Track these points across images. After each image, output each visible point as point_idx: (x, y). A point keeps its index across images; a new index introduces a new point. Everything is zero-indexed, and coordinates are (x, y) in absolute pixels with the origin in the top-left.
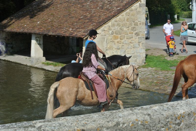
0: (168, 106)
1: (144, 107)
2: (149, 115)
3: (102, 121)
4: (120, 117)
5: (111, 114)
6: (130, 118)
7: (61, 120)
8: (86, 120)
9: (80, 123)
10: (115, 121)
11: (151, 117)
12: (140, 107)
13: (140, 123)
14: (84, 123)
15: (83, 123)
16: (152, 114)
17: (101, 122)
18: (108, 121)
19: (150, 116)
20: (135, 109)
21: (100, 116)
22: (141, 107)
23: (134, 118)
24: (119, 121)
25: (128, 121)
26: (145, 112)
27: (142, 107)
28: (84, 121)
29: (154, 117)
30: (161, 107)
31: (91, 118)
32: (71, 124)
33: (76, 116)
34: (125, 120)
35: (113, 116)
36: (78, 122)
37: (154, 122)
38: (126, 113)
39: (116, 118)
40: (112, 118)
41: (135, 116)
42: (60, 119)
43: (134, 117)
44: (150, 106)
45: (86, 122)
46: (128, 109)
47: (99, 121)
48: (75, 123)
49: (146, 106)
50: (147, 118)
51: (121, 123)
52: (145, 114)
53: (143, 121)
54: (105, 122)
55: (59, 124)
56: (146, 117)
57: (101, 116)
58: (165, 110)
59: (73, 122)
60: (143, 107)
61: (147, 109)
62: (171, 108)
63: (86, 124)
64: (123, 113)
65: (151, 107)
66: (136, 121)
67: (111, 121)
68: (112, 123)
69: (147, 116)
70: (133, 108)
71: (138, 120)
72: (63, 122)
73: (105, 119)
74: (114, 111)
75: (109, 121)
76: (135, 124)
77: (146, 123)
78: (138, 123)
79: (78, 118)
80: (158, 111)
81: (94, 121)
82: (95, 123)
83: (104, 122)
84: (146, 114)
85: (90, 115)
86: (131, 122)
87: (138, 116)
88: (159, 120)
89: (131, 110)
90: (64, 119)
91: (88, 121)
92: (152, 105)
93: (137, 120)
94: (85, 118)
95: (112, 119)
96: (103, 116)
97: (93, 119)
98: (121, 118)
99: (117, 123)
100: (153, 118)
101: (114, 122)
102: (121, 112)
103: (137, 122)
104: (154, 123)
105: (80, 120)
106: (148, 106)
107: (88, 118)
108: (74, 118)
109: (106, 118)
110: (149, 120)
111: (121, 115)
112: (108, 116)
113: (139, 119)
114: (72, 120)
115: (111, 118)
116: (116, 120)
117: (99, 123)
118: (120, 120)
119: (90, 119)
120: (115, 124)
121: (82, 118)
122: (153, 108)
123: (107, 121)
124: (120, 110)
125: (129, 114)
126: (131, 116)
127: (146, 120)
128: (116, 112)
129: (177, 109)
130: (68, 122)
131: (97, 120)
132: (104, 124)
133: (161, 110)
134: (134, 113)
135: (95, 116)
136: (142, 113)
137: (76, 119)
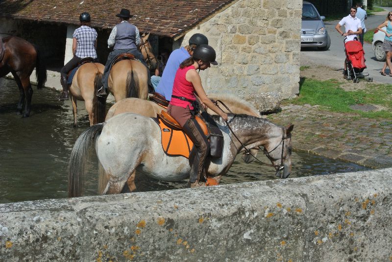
0: (343, 180)
1: (296, 179)
2: (304, 196)
3: (209, 203)
4: (246, 198)
5: (227, 190)
6: (265, 199)
7: (127, 199)
8: (177, 200)
9: (165, 205)
10: (236, 206)
11: (308, 201)
12: (287, 180)
13: (285, 211)
14: (173, 206)
15: (170, 206)
16: (311, 194)
17: (206, 205)
18: (221, 203)
19: (305, 198)
20: (276, 183)
21: (205, 193)
22: (290, 179)
23: (272, 200)
24: (243, 205)
25: (261, 206)
26: (297, 190)
27: (290, 181)
28: (173, 202)
29: (315, 202)
30: (330, 182)
31: (187, 197)
32: (147, 207)
33: (158, 192)
34: (256, 205)
35: (231, 195)
36: (162, 204)
37: (314, 211)
38: (259, 190)
39: (238, 199)
40: (230, 199)
41: (276, 197)
42: (124, 197)
43: (273, 198)
44: (307, 178)
45: (177, 204)
46: (261, 182)
47: (202, 204)
48: (155, 205)
49: (299, 179)
50: (301, 201)
51: (246, 210)
52: (297, 193)
53: (293, 207)
54: (216, 206)
55: (123, 205)
56: (298, 200)
57: (207, 193)
58: (338, 189)
59: (151, 203)
60: (292, 179)
61: (300, 184)
62: (349, 185)
63: (177, 208)
64: (252, 190)
65: (308, 181)
66: (278, 207)
67: (227, 205)
68: (229, 208)
69: (299, 198)
70: (273, 182)
71: (283, 205)
72: (129, 202)
73: (215, 200)
74: (234, 186)
75: (223, 205)
76: (275, 212)
77: (298, 213)
78: (281, 211)
79: (160, 197)
80: (322, 188)
81: (192, 204)
82: (194, 207)
83: (213, 205)
84: (299, 194)
85: (185, 191)
86: (268, 209)
87: (282, 197)
88: (324, 208)
89: (269, 184)
90: (132, 196)
91: (180, 203)
92: (311, 177)
93: (279, 205)
94: (174, 196)
95: (229, 200)
96: (211, 195)
97: (192, 199)
98: (248, 200)
99: (239, 209)
100: (312, 203)
101: (233, 207)
102: (248, 187)
103: (279, 210)
104: (315, 214)
105: (165, 199)
106: (303, 179)
107: (182, 197)
108: (153, 195)
109: (217, 198)
110: (305, 206)
111: (247, 193)
112: (222, 194)
113: (284, 204)
114: (148, 199)
115: (227, 200)
116: (237, 203)
117: (204, 207)
118: (246, 203)
119: (185, 198)
120: (236, 210)
121: (170, 195)
122: (313, 183)
123: (220, 205)
124: (247, 184)
125: (264, 193)
126: (267, 196)
127: (297, 207)
128: (239, 187)
129: (361, 188)
130: (140, 202)
131: (199, 202)
132: (213, 210)
133: (328, 188)
134: (275, 191)
135: (196, 194)
136: (290, 191)
137: (157, 197)
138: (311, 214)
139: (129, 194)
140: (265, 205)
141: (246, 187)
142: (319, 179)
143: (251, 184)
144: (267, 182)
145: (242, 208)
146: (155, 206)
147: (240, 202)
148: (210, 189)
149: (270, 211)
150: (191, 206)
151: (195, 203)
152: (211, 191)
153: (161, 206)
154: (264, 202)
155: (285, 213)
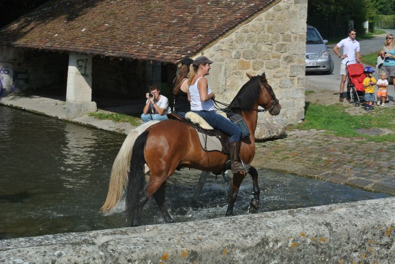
0: (365, 208)
1: (317, 208)
2: (327, 224)
3: (233, 234)
4: (270, 228)
5: (249, 220)
6: (289, 229)
7: (148, 231)
8: (200, 232)
9: (188, 237)
10: (259, 236)
11: (331, 229)
12: (308, 209)
13: (309, 241)
14: (196, 238)
15: (193, 238)
16: (334, 223)
17: (230, 236)
18: (244, 234)
19: (329, 227)
20: (298, 212)
21: (227, 224)
22: (311, 208)
23: (296, 230)
24: (267, 235)
25: (284, 236)
26: (320, 219)
27: (312, 209)
28: (196, 234)
29: (339, 230)
30: (353, 211)
31: (210, 229)
32: (169, 240)
33: (179, 223)
34: (279, 235)
35: (254, 226)
36: (184, 236)
37: (338, 240)
38: (281, 219)
39: (261, 229)
40: (253, 229)
41: (300, 226)
42: (145, 229)
43: (297, 228)
44: (329, 206)
45: (200, 236)
46: (284, 211)
47: (225, 235)
48: (178, 237)
49: (321, 207)
50: (324, 230)
51: (270, 240)
52: (320, 222)
53: (316, 236)
54: (239, 237)
55: (145, 238)
56: (321, 229)
57: (230, 224)
58: (361, 217)
59: (174, 235)
60: (314, 208)
61: (322, 212)
62: (372, 212)
63: (201, 240)
64: (275, 220)
65: (331, 209)
66: (302, 237)
67: (250, 235)
68: (252, 239)
69: (323, 227)
70: (295, 210)
71: (306, 234)
72: (152, 234)
73: (238, 231)
74: (256, 215)
75: (247, 236)
76: (299, 242)
77: (322, 242)
79: (182, 228)
80: (345, 216)
81: (215, 235)
82: (217, 239)
83: (236, 236)
84: (322, 223)
85: (207, 223)
86: (292, 239)
87: (307, 227)
88: (347, 237)
89: (290, 213)
90: (154, 228)
91: (203, 234)
92: (333, 205)
93: (303, 235)
94: (196, 227)
95: (253, 231)
96: (234, 226)
97: (215, 231)
98: (271, 230)
99: (263, 239)
100: (335, 232)
101: (256, 238)
102: (270, 217)
103: (303, 240)
104: (339, 243)
105: (187, 231)
106: (325, 207)
107: (203, 228)
108: (175, 227)
109: (240, 229)
110: (328, 235)
111: (270, 223)
112: (245, 224)
113: (308, 233)
114: (170, 231)
115: (250, 230)
116: (260, 234)
117: (227, 238)
118: (270, 233)
119: (207, 229)
120: (259, 241)
121: (192, 227)
122: (336, 211)
123: (243, 235)
124: (269, 213)
125: (288, 223)
126: (290, 225)
127: (321, 236)
128: (261, 217)
129: (384, 215)
130: (163, 235)
131: (222, 233)
132: (237, 241)
133: (351, 216)
134: (298, 220)
135: (219, 225)
136: (313, 221)
137: (179, 229)
138: (335, 243)
139: (151, 226)
140: (288, 235)
141: (268, 217)
142: (341, 208)
143: (274, 214)
144: (289, 212)
145: (266, 238)
146: (178, 239)
147: (264, 233)
148: (233, 219)
149: (294, 241)
150: (214, 237)
151: (218, 234)
152: (234, 222)
153: (184, 238)
154: (288, 232)
155: (309, 243)
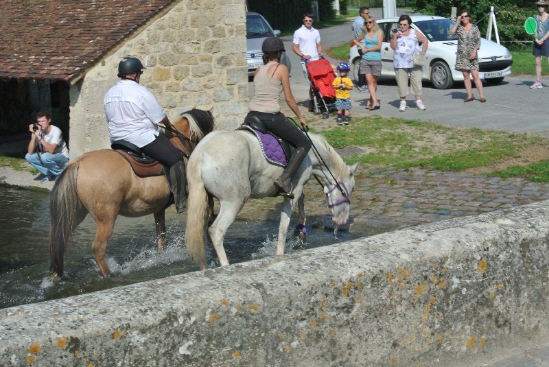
0: (311, 259)
1: (245, 264)
2: (259, 286)
3: (126, 310)
4: (178, 297)
5: (150, 289)
6: (204, 297)
7: (10, 315)
8: (81, 310)
9: (65, 319)
10: (163, 310)
11: (265, 292)
13: (234, 310)
14: (76, 319)
15: (71, 320)
16: (268, 283)
17: (122, 313)
18: (143, 308)
19: (261, 289)
20: (218, 272)
21: (119, 296)
22: (236, 264)
23: (215, 297)
24: (174, 307)
25: (199, 306)
26: (248, 280)
27: (238, 267)
28: (76, 313)
29: (275, 293)
30: (294, 264)
31: (95, 305)
32: (39, 325)
33: (54, 301)
34: (191, 306)
35: (156, 296)
36: (59, 319)
37: (276, 306)
38: (194, 284)
39: (165, 299)
40: (155, 301)
41: (220, 292)
42: (7, 313)
43: (216, 294)
44: (261, 260)
45: (81, 316)
46: (198, 273)
47: (117, 312)
48: (51, 320)
49: (249, 263)
50: (254, 294)
51: (179, 313)
52: (248, 283)
53: (244, 303)
54: (136, 313)
55: (7, 325)
56: (251, 292)
57: (122, 297)
58: (306, 271)
59: (45, 318)
60: (240, 264)
61: (253, 269)
62: (321, 264)
63: (82, 321)
64: (185, 286)
65: (264, 265)
66: (224, 306)
67: (151, 309)
68: (154, 315)
69: (253, 291)
70: (214, 270)
71: (230, 302)
72: (15, 319)
73: (134, 304)
74: (160, 282)
75: (146, 311)
76: (220, 313)
77: (253, 311)
78: (228, 312)
79: (57, 307)
80: (284, 273)
81: (102, 313)
82: (105, 318)
83: (131, 313)
84: (252, 284)
85: (91, 297)
86: (210, 310)
87: (229, 292)
88: (288, 300)
89: (208, 274)
90: (18, 310)
91: (86, 313)
92: (266, 259)
93: (225, 303)
94: (76, 304)
95: (154, 303)
96: (129, 298)
97: (101, 307)
98: (180, 301)
99: (169, 314)
100: (271, 295)
101: (160, 313)
102: (179, 282)
103: (226, 310)
104: (277, 310)
105: (64, 311)
106: (255, 263)
107: (87, 305)
108: (47, 307)
109: (137, 302)
110: (261, 301)
111: (178, 290)
112: (143, 295)
113: (231, 300)
114: (40, 313)
115: (151, 303)
116: (165, 306)
117: (118, 317)
118: (178, 305)
119: (91, 306)
120: (164, 316)
121: (70, 305)
122: (270, 267)
123: (141, 310)
124: (177, 277)
125: (202, 288)
126: (206, 292)
127: (250, 302)
128: (166, 283)
129: (339, 266)
130: (30, 318)
131: (112, 309)
132: (132, 319)
133: (292, 272)
134: (217, 284)
135: (107, 299)
136: (238, 282)
137: (52, 309)
138: (271, 310)
139: (15, 309)
140: (205, 305)
141: (175, 282)
142: (278, 261)
143: (184, 278)
144: (205, 273)
145: (173, 312)
146: (52, 322)
147: (169, 304)
148: (127, 290)
149: (213, 312)
150: (101, 316)
151: (106, 312)
152: (128, 293)
153: (59, 321)
154: (203, 301)
155: (234, 313)
